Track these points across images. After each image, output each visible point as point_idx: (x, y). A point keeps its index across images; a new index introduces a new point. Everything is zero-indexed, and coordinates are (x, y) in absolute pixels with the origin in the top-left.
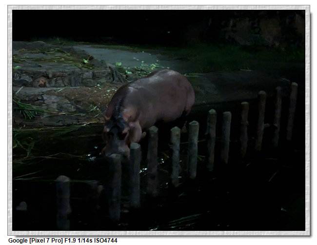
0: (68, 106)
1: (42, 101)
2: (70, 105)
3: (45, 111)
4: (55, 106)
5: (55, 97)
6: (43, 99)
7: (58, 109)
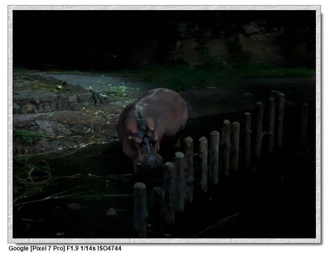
0: (63, 130)
1: (36, 127)
2: (64, 128)
3: (43, 135)
4: (50, 130)
5: (48, 122)
6: (36, 124)
7: (55, 133)
